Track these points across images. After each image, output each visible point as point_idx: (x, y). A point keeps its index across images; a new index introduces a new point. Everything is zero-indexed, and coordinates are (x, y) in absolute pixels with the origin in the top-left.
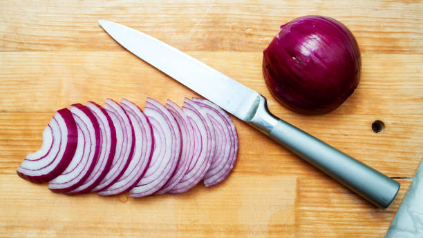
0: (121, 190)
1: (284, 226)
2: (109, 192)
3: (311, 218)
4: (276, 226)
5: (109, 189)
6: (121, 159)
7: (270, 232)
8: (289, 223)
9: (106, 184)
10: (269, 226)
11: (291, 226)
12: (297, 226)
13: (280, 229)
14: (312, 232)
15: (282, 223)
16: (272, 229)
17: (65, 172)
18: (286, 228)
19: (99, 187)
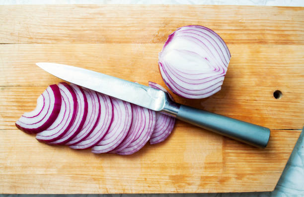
0: (86, 147)
1: (215, 163)
2: (77, 147)
3: (234, 158)
4: (210, 163)
5: (78, 144)
6: (89, 125)
7: (205, 168)
8: (218, 161)
9: (76, 141)
10: (205, 163)
11: (220, 163)
12: (224, 163)
13: (212, 165)
14: (234, 167)
15: (214, 161)
16: (207, 166)
17: (49, 129)
18: (216, 165)
19: (71, 142)
